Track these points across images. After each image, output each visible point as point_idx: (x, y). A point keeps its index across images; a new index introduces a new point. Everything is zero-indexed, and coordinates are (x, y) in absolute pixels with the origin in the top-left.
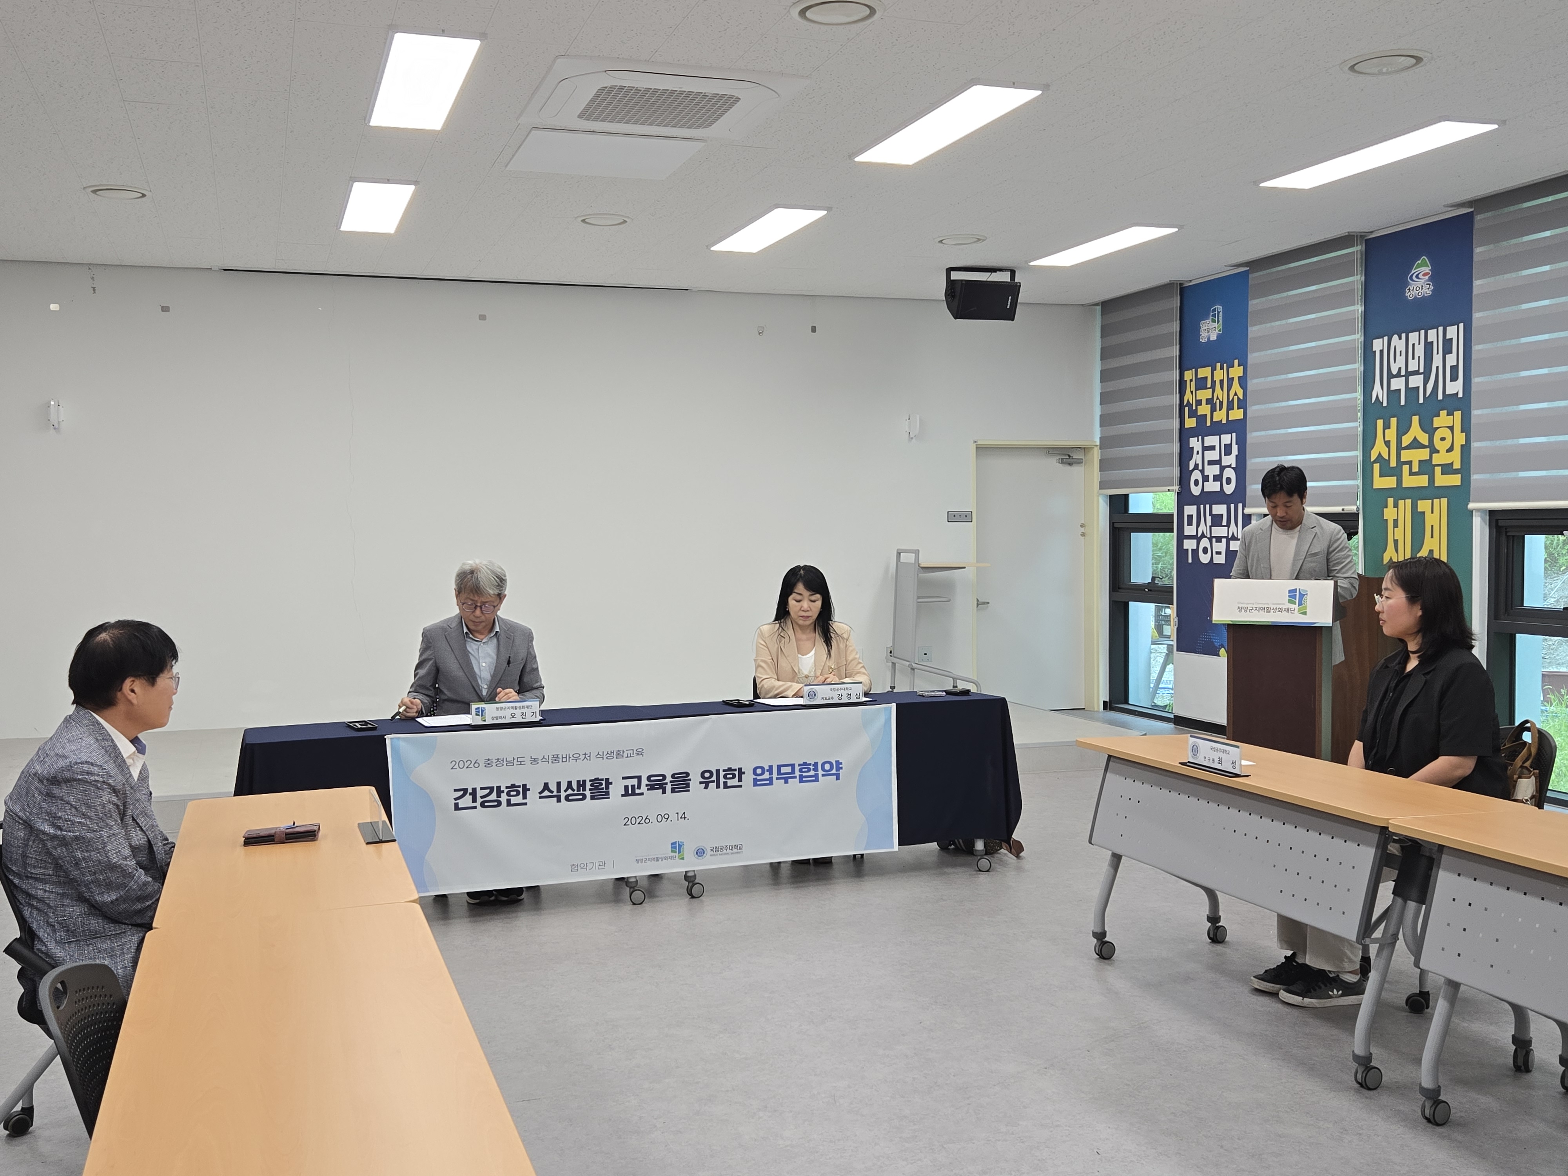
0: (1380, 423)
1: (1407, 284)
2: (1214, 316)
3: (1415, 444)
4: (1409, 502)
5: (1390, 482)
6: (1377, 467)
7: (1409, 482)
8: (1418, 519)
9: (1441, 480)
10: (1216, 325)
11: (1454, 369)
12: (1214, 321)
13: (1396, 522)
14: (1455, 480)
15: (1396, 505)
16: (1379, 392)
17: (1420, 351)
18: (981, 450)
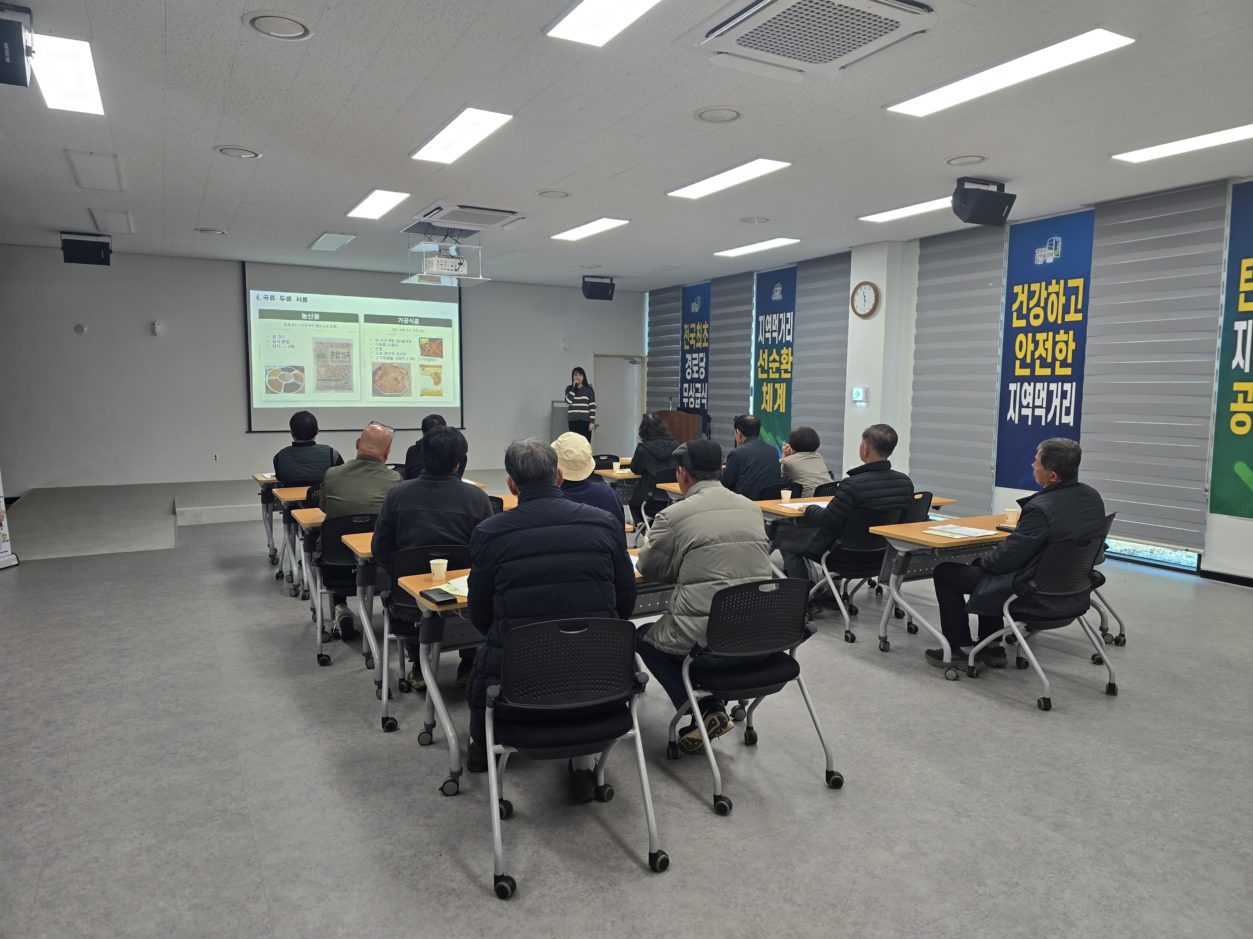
0: (761, 351)
1: (773, 294)
2: (697, 301)
3: (774, 361)
4: (772, 384)
5: (765, 376)
6: (760, 369)
7: (772, 376)
8: (775, 391)
9: (785, 376)
10: (697, 305)
11: (789, 330)
12: (697, 303)
13: (767, 392)
14: (789, 376)
15: (767, 386)
16: (761, 338)
17: (777, 322)
18: (595, 356)
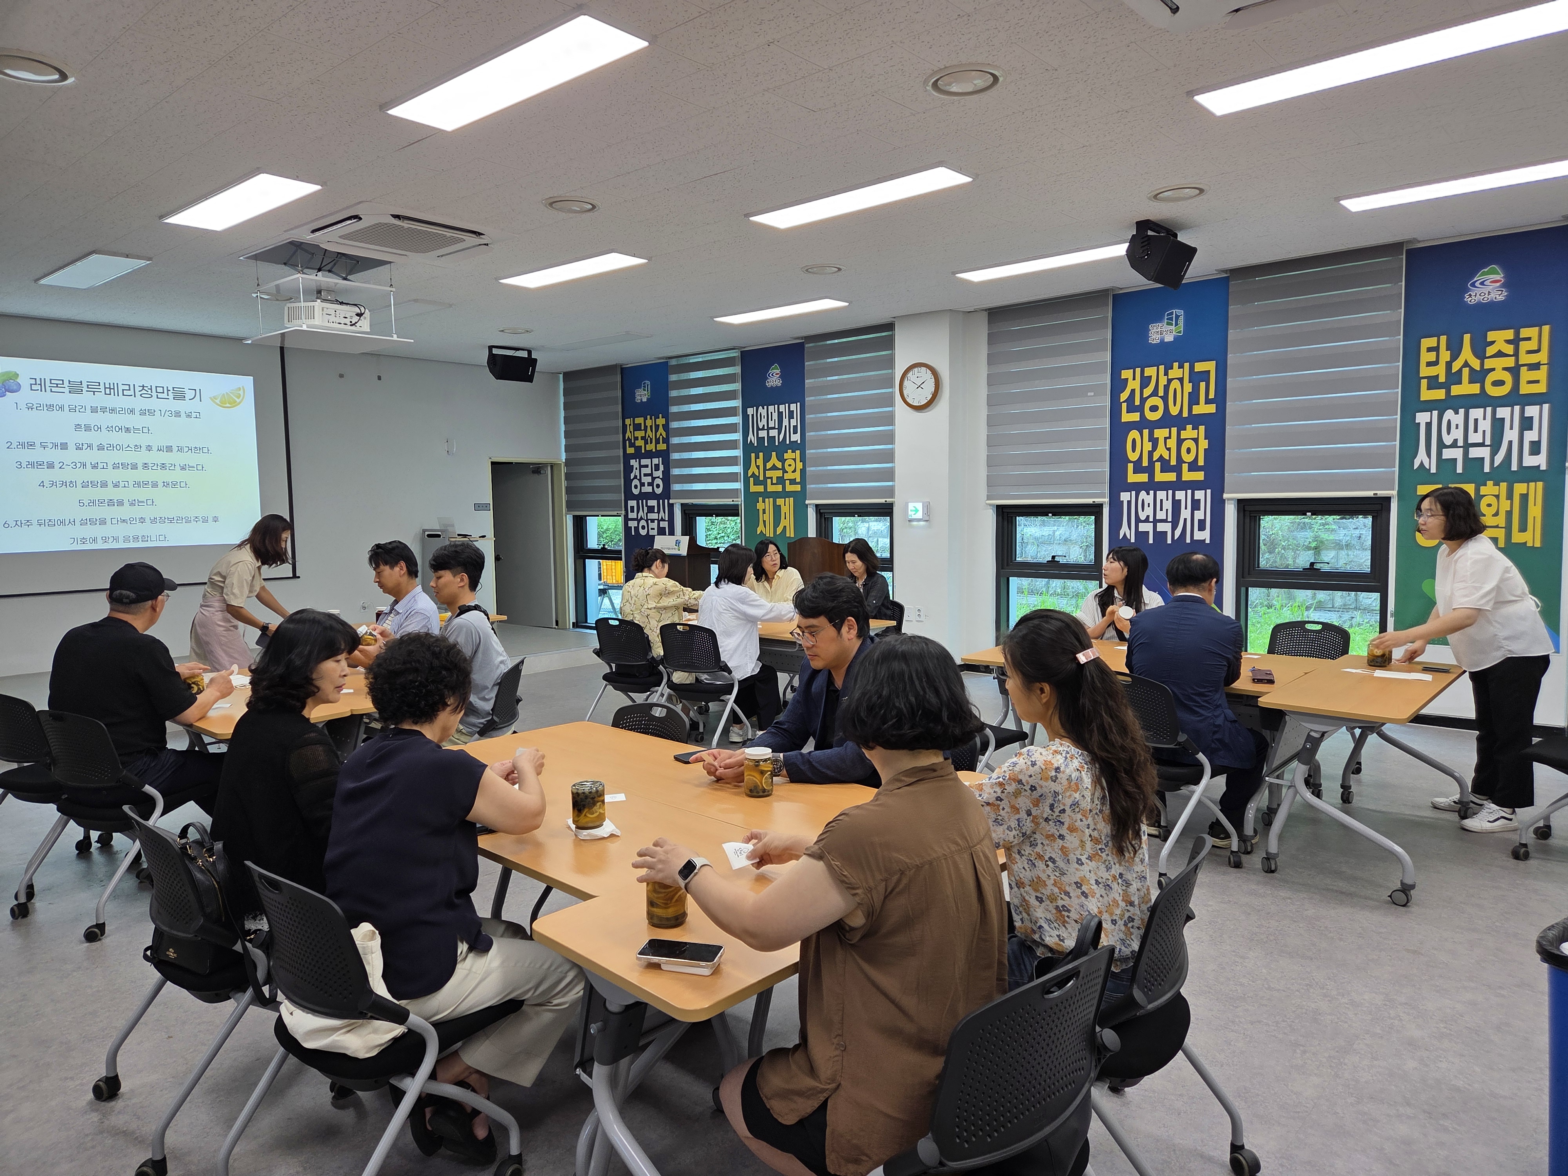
0: (753, 455)
1: (767, 378)
2: (645, 387)
3: (774, 468)
4: (771, 500)
5: (760, 489)
6: (752, 479)
7: (771, 488)
8: (777, 509)
9: (789, 488)
10: (646, 392)
11: (795, 427)
12: (645, 390)
13: (764, 511)
14: (798, 488)
15: (764, 501)
16: (751, 437)
17: (775, 416)
18: (495, 465)
